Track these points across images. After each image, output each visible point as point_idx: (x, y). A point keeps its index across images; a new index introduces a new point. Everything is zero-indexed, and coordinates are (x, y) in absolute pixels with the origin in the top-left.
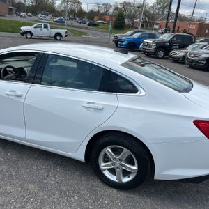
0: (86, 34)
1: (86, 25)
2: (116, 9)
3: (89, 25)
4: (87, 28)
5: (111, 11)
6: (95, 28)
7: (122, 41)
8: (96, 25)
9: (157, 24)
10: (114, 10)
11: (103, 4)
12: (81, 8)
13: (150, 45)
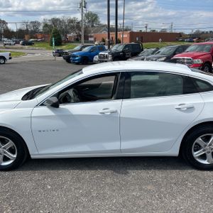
0: (24, 54)
1: (19, 46)
2: (46, 25)
3: (23, 44)
4: (22, 48)
5: (41, 28)
6: (31, 47)
7: (75, 56)
8: (30, 44)
10: (44, 27)
11: (32, 22)
12: (7, 28)
13: (107, 57)
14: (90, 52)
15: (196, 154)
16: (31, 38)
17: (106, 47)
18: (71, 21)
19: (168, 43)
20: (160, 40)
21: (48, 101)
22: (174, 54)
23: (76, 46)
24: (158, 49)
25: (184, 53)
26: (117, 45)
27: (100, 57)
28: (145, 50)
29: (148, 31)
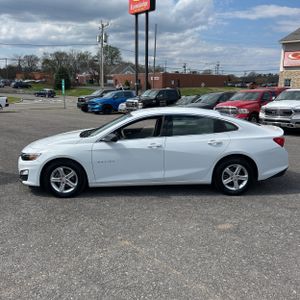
1: (10, 89)
2: (46, 61)
5: (39, 65)
7: (94, 104)
9: (111, 78)
10: (44, 63)
13: (136, 105)
14: (114, 98)
15: (225, 182)
16: (26, 79)
17: (134, 92)
18: (82, 57)
19: (213, 89)
20: (203, 85)
21: (106, 137)
22: (218, 102)
23: (94, 91)
24: (199, 96)
25: (228, 102)
26: (148, 91)
27: (127, 105)
28: (183, 97)
29: (187, 72)
